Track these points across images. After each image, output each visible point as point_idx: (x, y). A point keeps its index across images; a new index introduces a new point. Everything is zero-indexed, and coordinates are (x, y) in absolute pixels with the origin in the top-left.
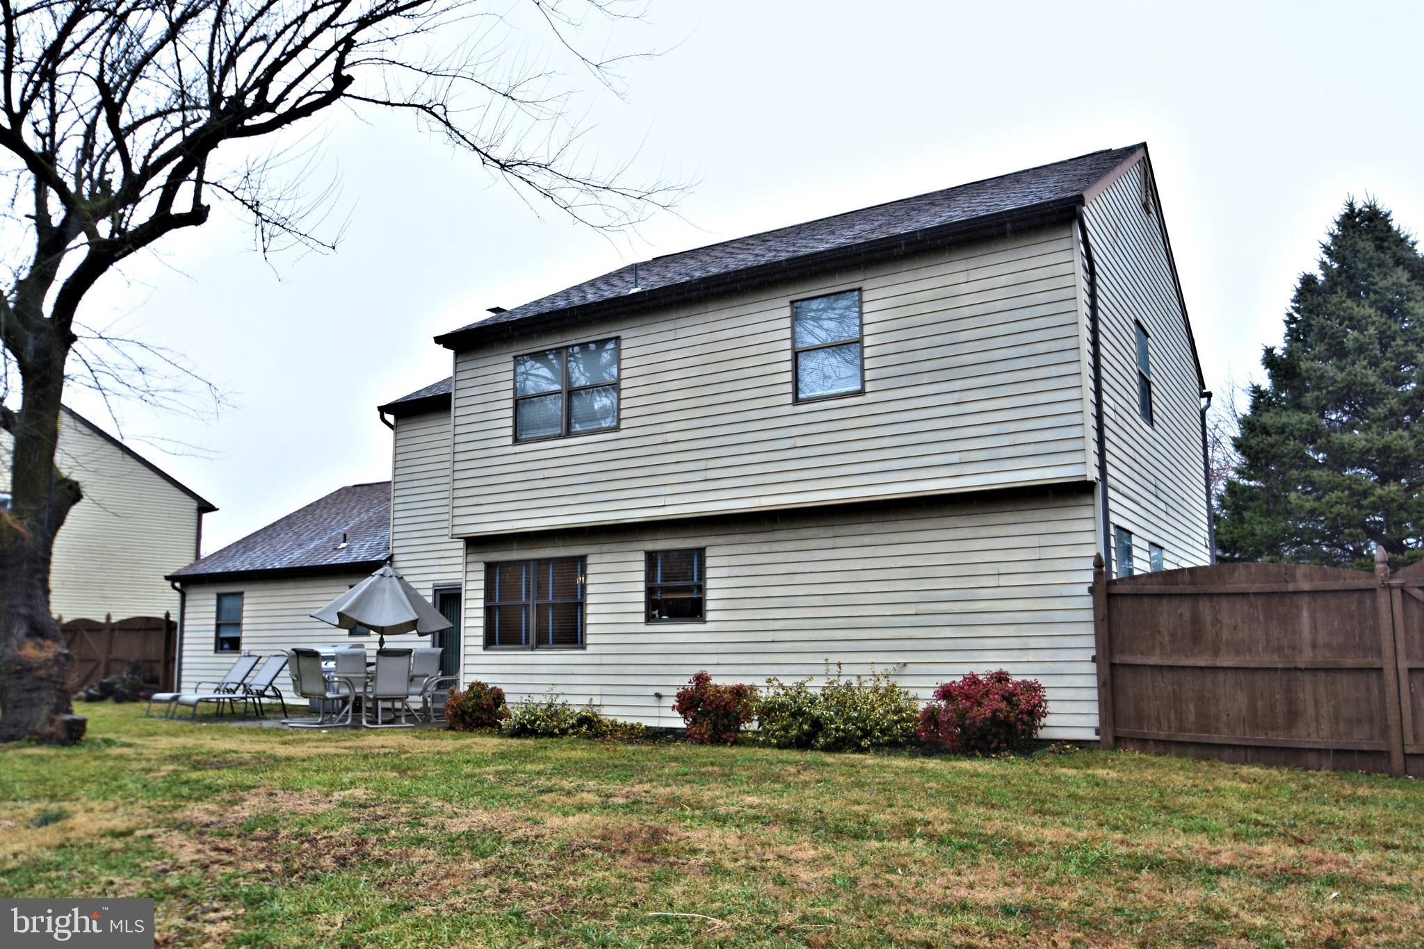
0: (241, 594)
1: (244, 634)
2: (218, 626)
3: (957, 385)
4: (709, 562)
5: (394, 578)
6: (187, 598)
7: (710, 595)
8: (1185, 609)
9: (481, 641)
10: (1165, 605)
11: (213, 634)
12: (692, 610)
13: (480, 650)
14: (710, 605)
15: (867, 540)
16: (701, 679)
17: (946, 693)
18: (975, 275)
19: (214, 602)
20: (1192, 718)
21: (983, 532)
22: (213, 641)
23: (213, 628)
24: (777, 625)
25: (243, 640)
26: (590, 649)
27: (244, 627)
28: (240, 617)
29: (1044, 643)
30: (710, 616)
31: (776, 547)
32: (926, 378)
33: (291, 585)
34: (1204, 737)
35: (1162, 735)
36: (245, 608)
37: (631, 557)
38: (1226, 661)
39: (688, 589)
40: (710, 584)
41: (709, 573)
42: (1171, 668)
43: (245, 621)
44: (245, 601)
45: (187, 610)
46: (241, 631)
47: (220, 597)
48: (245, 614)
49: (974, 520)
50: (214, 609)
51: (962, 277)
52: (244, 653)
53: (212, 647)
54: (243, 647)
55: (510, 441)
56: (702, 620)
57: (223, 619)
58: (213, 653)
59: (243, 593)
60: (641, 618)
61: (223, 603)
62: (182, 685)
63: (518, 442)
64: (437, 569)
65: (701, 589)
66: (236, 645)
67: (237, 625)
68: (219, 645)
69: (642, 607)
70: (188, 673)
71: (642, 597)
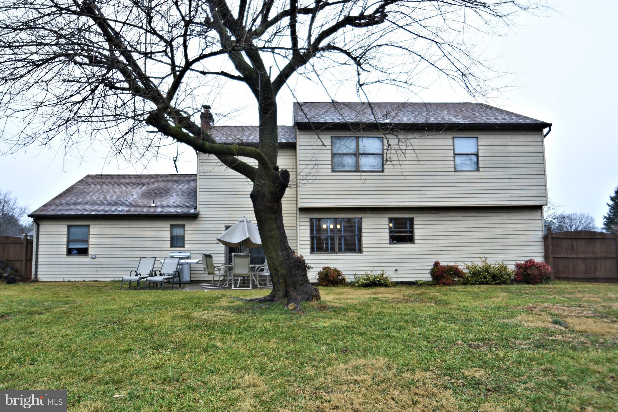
0: (88, 226)
1: (90, 246)
2: (68, 242)
3: (509, 173)
4: (415, 223)
5: (245, 222)
6: (41, 227)
7: (416, 234)
8: (569, 242)
9: (309, 250)
10: (564, 241)
11: (65, 246)
12: (410, 239)
13: (310, 254)
14: (416, 238)
15: (473, 218)
16: (436, 264)
17: (519, 266)
18: (513, 140)
19: (66, 230)
20: (571, 271)
21: (510, 218)
22: (65, 249)
23: (66, 243)
25: (90, 249)
26: (364, 253)
27: (90, 243)
28: (88, 238)
29: (528, 251)
30: (416, 242)
31: (441, 219)
32: (499, 169)
33: (128, 222)
34: (575, 276)
35: (565, 276)
36: (91, 233)
37: (382, 219)
38: (581, 256)
39: (406, 232)
40: (416, 230)
41: (415, 227)
42: (566, 258)
43: (90, 240)
44: (91, 230)
45: (40, 233)
46: (88, 245)
47: (69, 227)
48: (90, 236)
49: (509, 214)
50: (66, 233)
51: (510, 140)
52: (90, 256)
53: (65, 253)
54: (90, 253)
55: (330, 170)
56: (413, 243)
57: (72, 238)
58: (65, 256)
59: (89, 226)
60: (388, 242)
61: (73, 230)
62: (39, 273)
63: (333, 171)
64: (227, 219)
65: (412, 232)
66: (84, 252)
67: (87, 241)
68: (70, 252)
69: (388, 238)
70: (44, 266)
71: (388, 234)
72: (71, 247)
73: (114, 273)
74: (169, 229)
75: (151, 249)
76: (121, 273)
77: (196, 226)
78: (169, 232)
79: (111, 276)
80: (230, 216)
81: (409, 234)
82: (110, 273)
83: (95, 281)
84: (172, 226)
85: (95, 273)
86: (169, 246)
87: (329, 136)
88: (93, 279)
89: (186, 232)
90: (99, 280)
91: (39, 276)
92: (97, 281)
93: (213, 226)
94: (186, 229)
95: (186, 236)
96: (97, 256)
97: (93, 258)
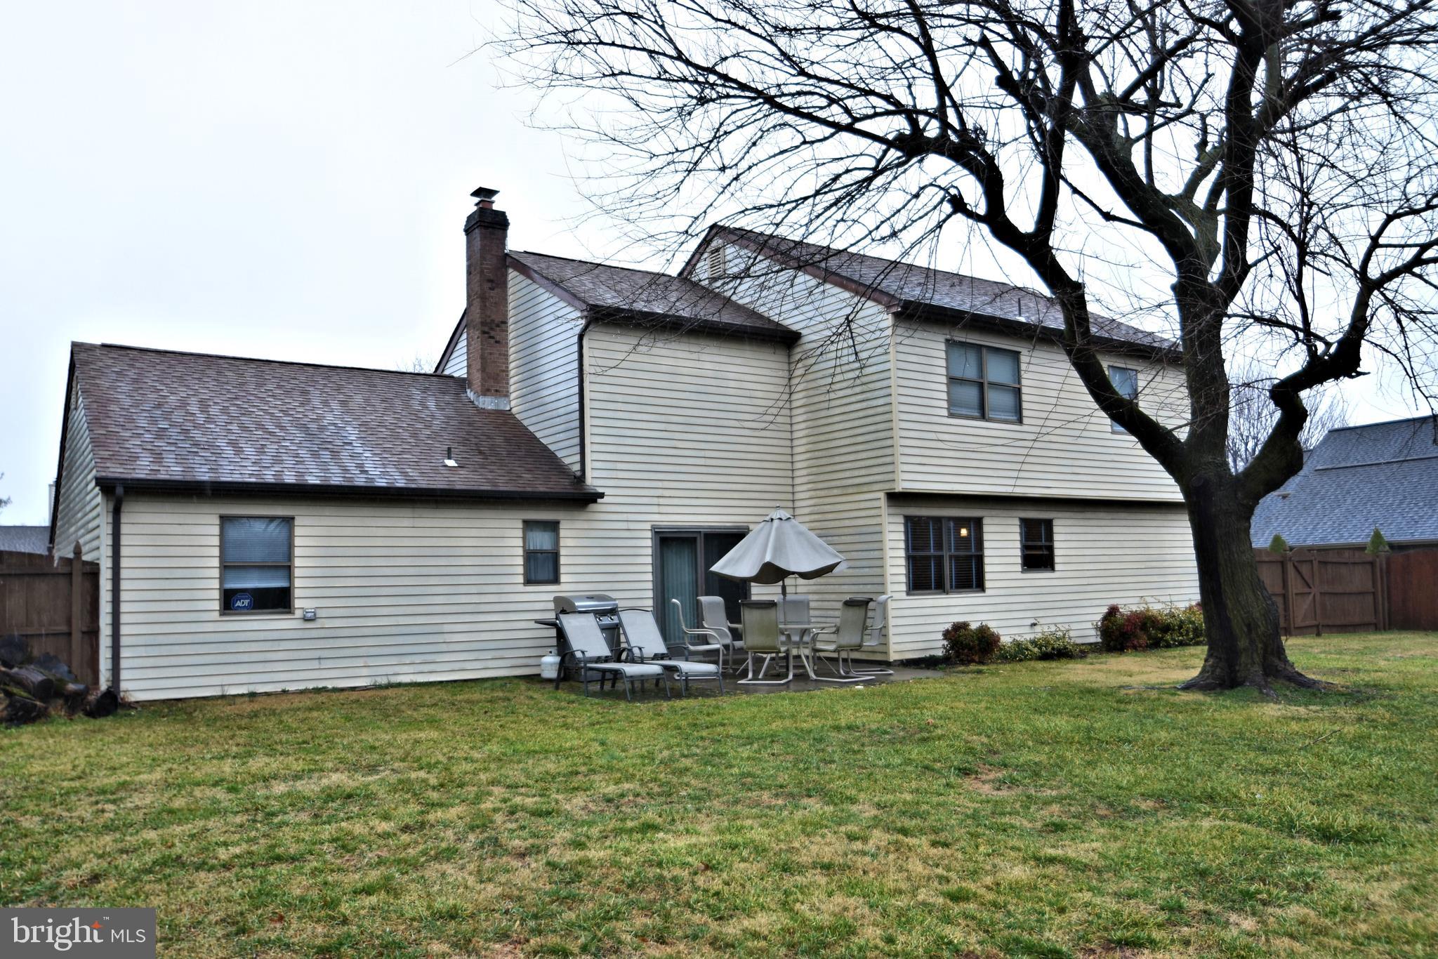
0: (290, 520)
1: (298, 583)
2: (224, 570)
4: (1056, 529)
6: (125, 519)
7: (1057, 552)
9: (904, 587)
11: (216, 584)
12: (1047, 562)
13: (904, 595)
14: (1057, 560)
15: (1124, 523)
16: (1113, 610)
19: (216, 530)
22: (216, 594)
23: (216, 573)
24: (1088, 574)
25: (297, 593)
26: (988, 592)
27: (297, 573)
28: (290, 556)
30: (1057, 567)
31: (1086, 522)
36: (298, 542)
37: (1010, 521)
39: (1040, 548)
40: (1056, 545)
41: (1056, 537)
43: (299, 562)
44: (299, 531)
45: (124, 540)
46: (292, 579)
47: (224, 519)
48: (298, 552)
50: (216, 541)
52: (298, 614)
53: (216, 605)
54: (298, 603)
55: (945, 413)
56: (1053, 569)
57: (234, 556)
58: (216, 616)
59: (293, 518)
60: (1019, 568)
61: (234, 533)
62: (124, 675)
63: (951, 415)
64: (655, 509)
65: (1051, 549)
66: (279, 600)
67: (287, 569)
68: (229, 601)
69: (1019, 560)
70: (142, 651)
71: (1018, 552)
72: (231, 585)
73: (371, 662)
74: (519, 533)
75: (474, 589)
76: (394, 660)
77: (586, 525)
78: (520, 542)
79: (365, 672)
80: (662, 501)
81: (1045, 552)
82: (360, 662)
83: (318, 691)
84: (528, 525)
85: (315, 664)
86: (521, 579)
87: (942, 338)
88: (311, 686)
89: (562, 542)
90: (330, 685)
91: (124, 686)
92: (325, 689)
93: (624, 525)
94: (562, 533)
95: (563, 552)
96: (320, 613)
97: (306, 620)
